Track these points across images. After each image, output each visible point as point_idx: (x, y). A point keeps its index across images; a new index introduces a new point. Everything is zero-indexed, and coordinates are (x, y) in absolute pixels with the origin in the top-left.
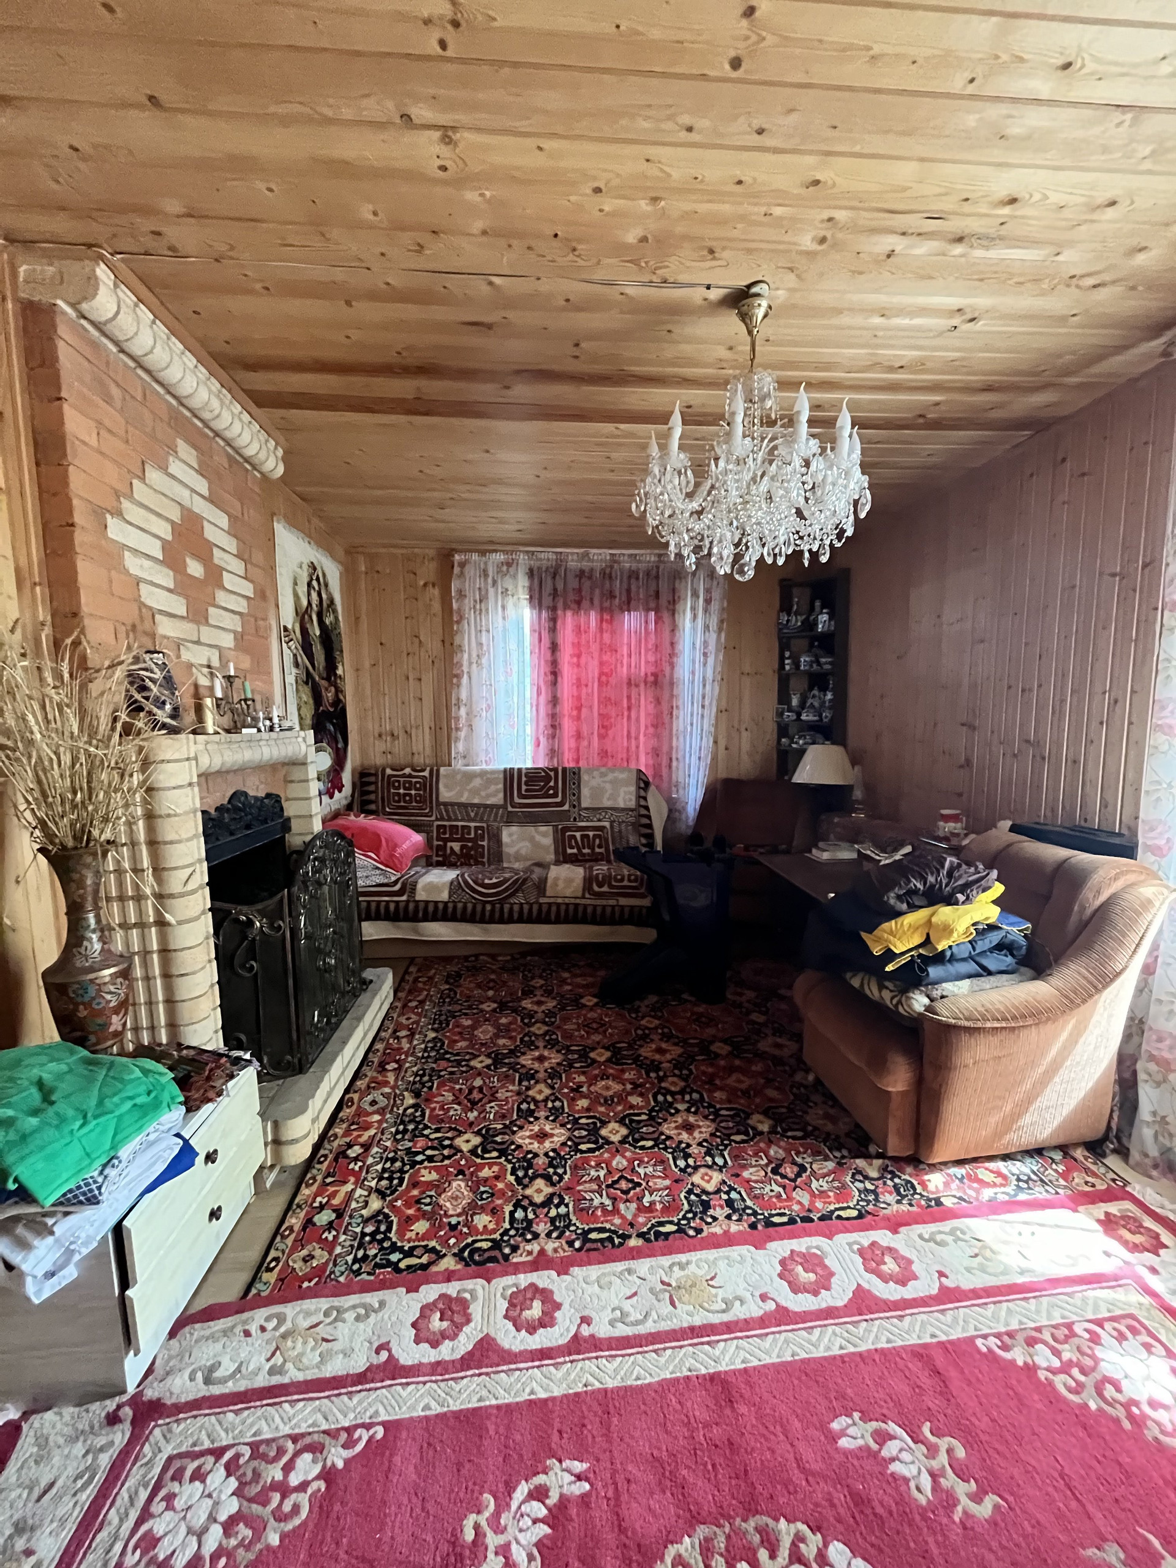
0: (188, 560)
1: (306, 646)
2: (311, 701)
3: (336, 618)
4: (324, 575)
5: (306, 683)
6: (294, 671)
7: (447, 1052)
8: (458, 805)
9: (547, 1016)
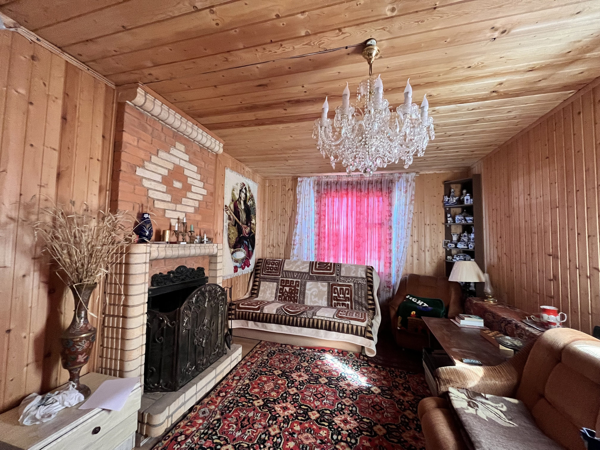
0: (174, 182)
1: (236, 212)
2: (237, 233)
3: (254, 203)
4: (249, 188)
5: (235, 226)
6: (228, 221)
7: (248, 393)
8: (290, 272)
9: (300, 385)
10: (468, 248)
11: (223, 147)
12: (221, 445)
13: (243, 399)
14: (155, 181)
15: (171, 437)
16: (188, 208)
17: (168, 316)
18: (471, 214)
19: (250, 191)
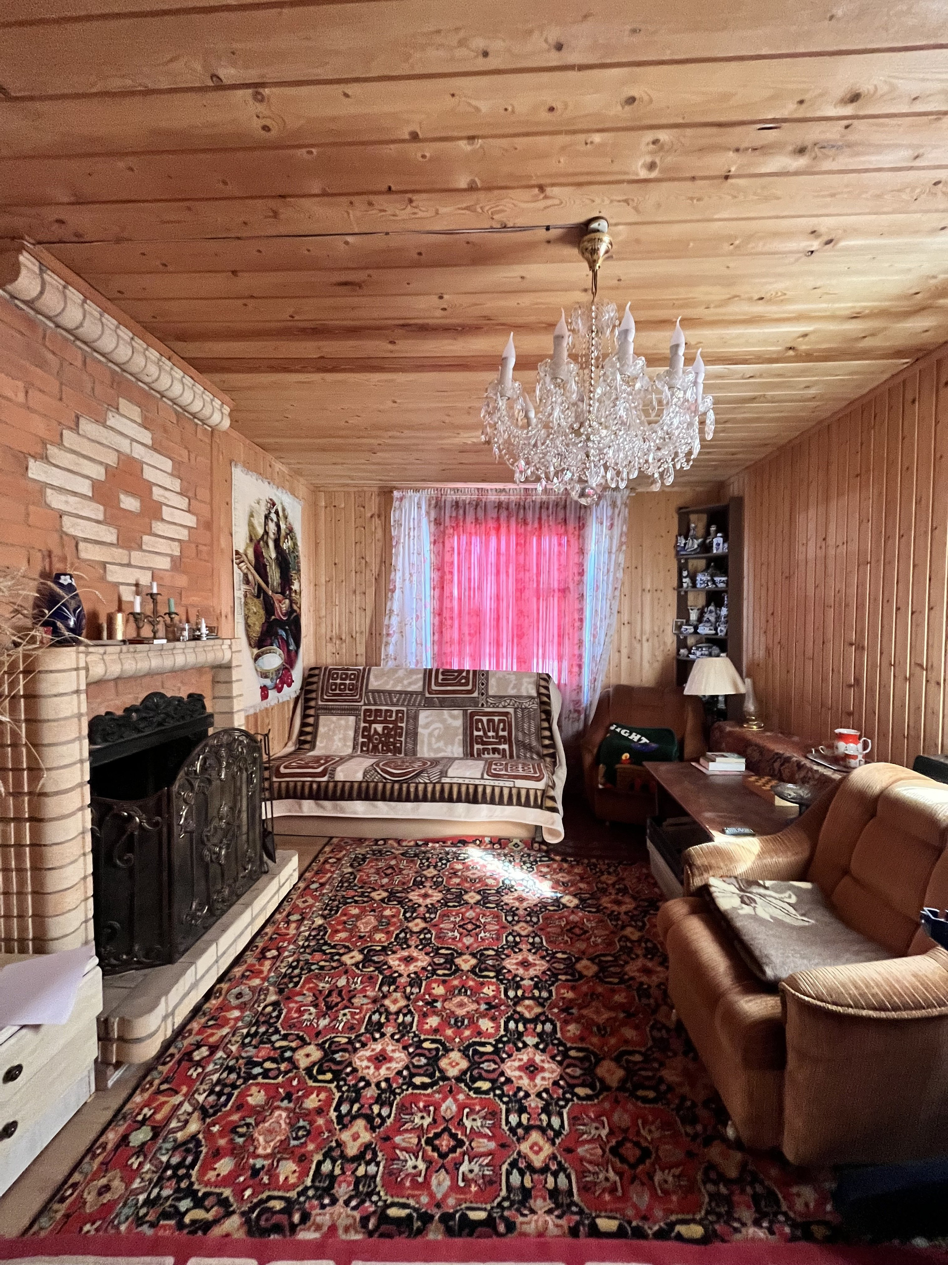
0: (122, 497)
1: (260, 567)
2: (262, 612)
3: (295, 544)
4: (284, 510)
5: (258, 597)
6: (244, 587)
7: (326, 943)
8: (383, 692)
9: (428, 912)
10: (717, 634)
11: (230, 415)
12: (294, 1050)
13: (318, 956)
14: (75, 494)
15: (177, 1057)
16: (158, 558)
17: (140, 807)
18: (725, 573)
19: (286, 518)
